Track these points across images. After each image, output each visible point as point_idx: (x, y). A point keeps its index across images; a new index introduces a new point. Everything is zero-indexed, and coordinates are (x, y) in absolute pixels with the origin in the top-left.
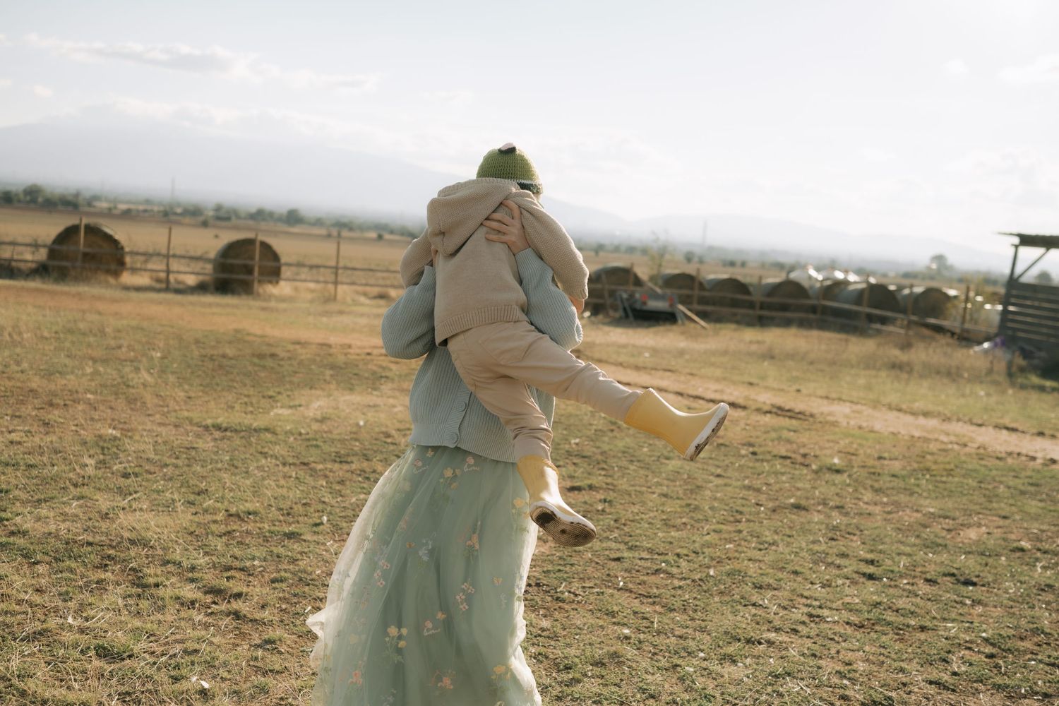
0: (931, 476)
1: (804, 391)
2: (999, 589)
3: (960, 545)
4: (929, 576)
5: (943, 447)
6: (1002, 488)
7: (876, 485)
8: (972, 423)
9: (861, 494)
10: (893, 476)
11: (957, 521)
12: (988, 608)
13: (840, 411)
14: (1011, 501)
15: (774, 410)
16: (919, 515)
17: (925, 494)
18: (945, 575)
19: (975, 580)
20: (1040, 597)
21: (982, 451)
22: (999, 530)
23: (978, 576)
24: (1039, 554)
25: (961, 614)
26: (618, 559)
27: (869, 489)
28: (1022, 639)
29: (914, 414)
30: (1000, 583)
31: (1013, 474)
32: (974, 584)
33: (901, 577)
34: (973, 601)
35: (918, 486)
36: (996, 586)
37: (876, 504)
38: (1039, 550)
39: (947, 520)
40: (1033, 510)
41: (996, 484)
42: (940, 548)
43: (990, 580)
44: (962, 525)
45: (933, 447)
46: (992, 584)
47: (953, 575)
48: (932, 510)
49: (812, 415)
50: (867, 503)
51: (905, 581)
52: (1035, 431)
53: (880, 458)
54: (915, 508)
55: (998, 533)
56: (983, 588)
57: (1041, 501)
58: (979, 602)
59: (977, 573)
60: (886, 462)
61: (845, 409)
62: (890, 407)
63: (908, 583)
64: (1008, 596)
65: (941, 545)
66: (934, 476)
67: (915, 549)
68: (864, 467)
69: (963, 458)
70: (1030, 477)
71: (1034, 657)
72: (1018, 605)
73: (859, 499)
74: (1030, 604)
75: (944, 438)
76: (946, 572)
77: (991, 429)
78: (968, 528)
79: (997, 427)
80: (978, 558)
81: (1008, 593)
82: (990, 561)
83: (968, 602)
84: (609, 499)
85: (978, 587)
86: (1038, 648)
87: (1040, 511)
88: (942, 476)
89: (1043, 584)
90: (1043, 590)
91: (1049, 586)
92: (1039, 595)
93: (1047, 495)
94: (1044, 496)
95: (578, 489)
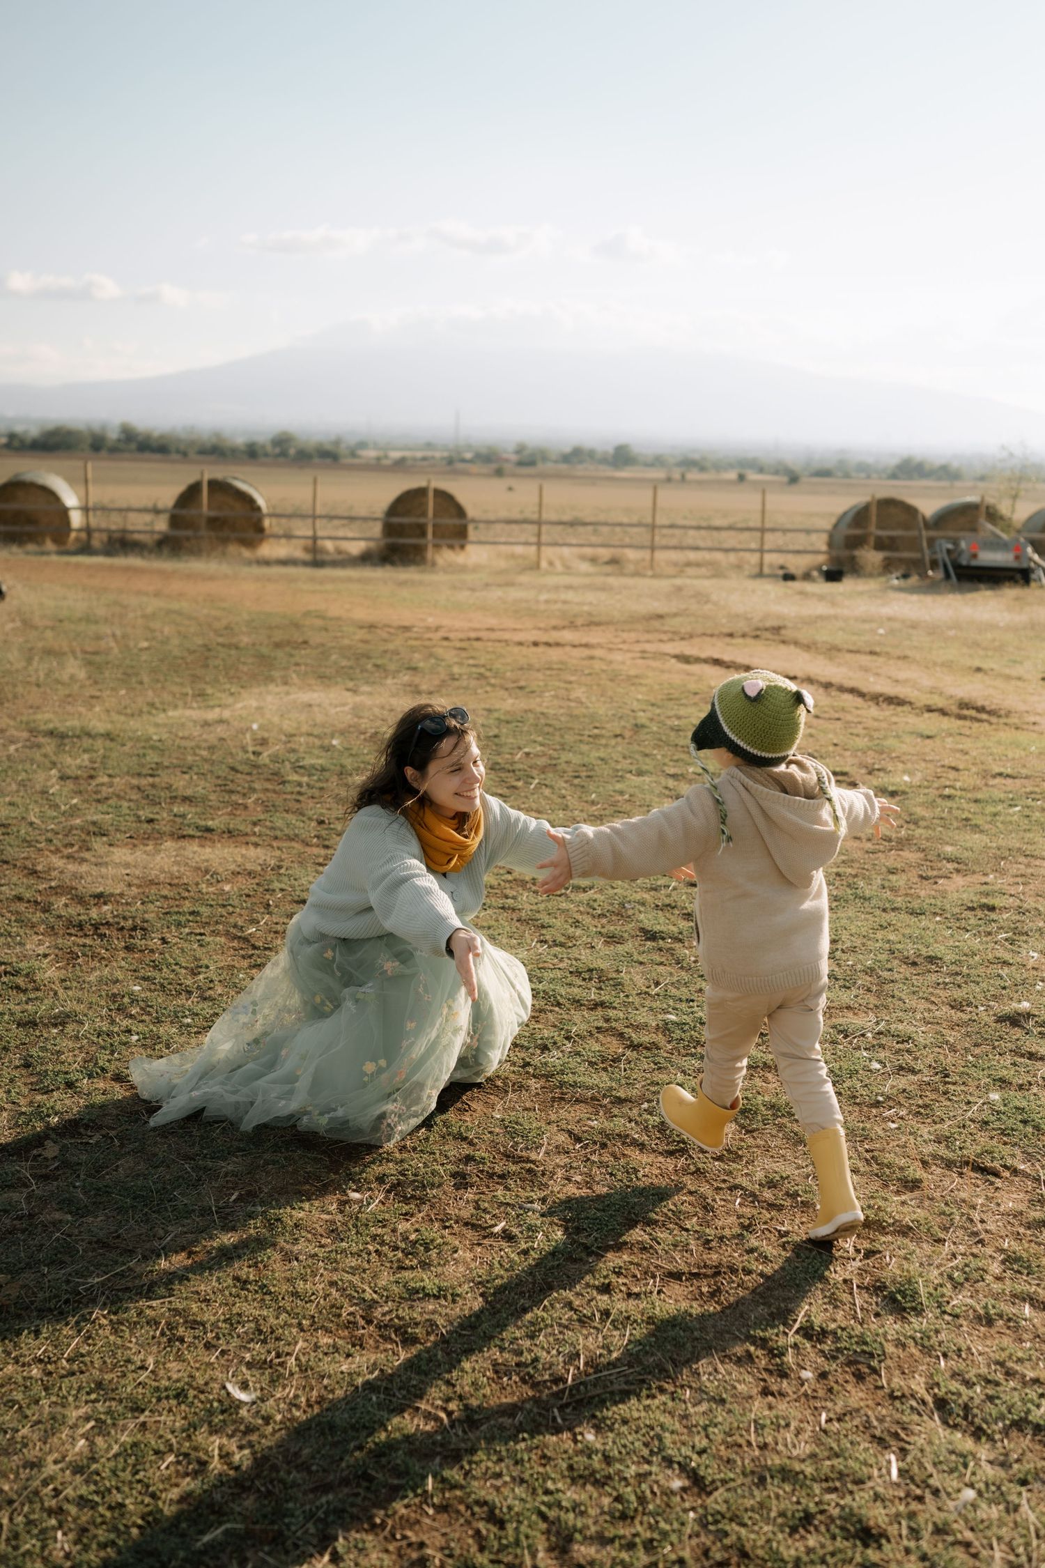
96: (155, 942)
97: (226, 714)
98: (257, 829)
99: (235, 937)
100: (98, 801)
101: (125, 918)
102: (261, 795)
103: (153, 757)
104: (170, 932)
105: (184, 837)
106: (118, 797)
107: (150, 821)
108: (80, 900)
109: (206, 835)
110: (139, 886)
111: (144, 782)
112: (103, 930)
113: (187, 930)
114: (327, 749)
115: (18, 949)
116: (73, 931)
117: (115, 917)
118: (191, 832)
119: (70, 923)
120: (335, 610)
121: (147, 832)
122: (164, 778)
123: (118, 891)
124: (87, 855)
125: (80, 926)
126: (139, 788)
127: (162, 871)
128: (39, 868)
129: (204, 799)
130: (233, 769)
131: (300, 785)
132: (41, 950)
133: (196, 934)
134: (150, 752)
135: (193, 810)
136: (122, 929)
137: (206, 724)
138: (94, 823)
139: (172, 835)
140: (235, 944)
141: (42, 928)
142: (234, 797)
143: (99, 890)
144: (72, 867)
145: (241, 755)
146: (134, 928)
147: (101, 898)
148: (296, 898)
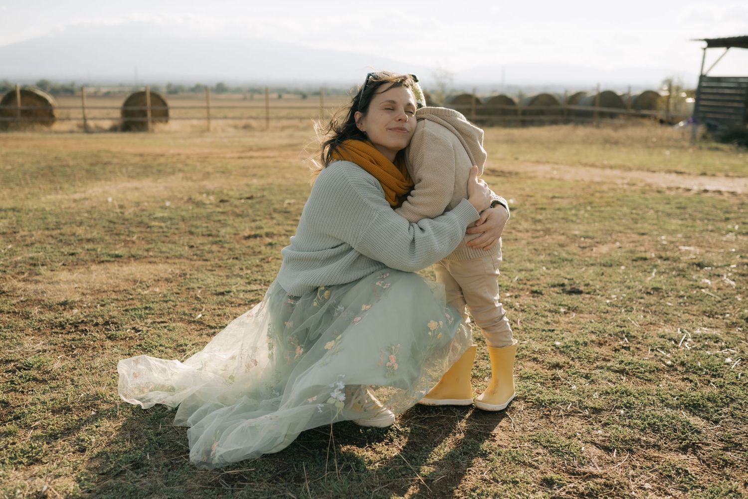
0: (592, 207)
1: (521, 158)
2: (602, 296)
3: (587, 259)
4: (535, 288)
5: (615, 187)
6: (651, 213)
7: (539, 217)
8: (648, 170)
9: (520, 224)
10: (559, 209)
11: (595, 240)
12: (581, 315)
13: (542, 170)
14: (654, 222)
15: (489, 172)
16: (563, 238)
17: (578, 221)
18: (554, 286)
19: (582, 288)
20: (642, 301)
21: (647, 188)
22: (631, 245)
23: (587, 285)
24: (659, 262)
25: (548, 323)
26: (222, 294)
27: (530, 219)
28: (600, 344)
29: (604, 167)
30: (606, 290)
31: (665, 201)
32: (580, 292)
33: (507, 290)
34: (569, 309)
35: (576, 215)
36: (601, 293)
37: (527, 231)
38: (661, 258)
39: (587, 240)
40: (673, 227)
41: (646, 210)
42: (566, 262)
43: (598, 287)
44: (597, 243)
45: (605, 188)
46: (598, 291)
47: (563, 285)
48: (577, 233)
49: (517, 174)
50: (520, 231)
51: (508, 294)
52: (699, 172)
53: (554, 197)
54: (562, 232)
55: (630, 246)
56: (588, 296)
57: (682, 220)
58: (575, 310)
59: (587, 282)
60: (556, 200)
61: (548, 168)
62: (585, 165)
63: (511, 296)
64: (608, 301)
65: (567, 260)
66: (595, 207)
67: (538, 265)
68: (534, 205)
69: (628, 193)
70: (680, 203)
71: (604, 364)
72: (615, 309)
73: (514, 228)
74: (629, 308)
75: (619, 182)
76: (556, 282)
77: (663, 174)
78: (603, 245)
79: (669, 172)
80: (598, 269)
81: (610, 299)
82: (609, 270)
83: (562, 310)
84: (274, 242)
85: (583, 295)
86: (613, 353)
87: (678, 227)
88: (601, 207)
89: (650, 287)
90: (649, 293)
91: (656, 289)
92: (642, 298)
93: (690, 215)
94: (687, 216)
95: (255, 236)
96: (129, 332)
97: (87, 195)
98: (151, 253)
99: (190, 322)
100: (27, 245)
101: (96, 317)
102: (139, 235)
103: (51, 220)
104: (137, 323)
105: (103, 262)
106: (40, 242)
107: (73, 254)
108: (50, 308)
109: (117, 259)
110: (92, 295)
111: (54, 233)
112: (81, 327)
113: (149, 321)
114: (164, 208)
115: (18, 349)
116: (56, 330)
117: (86, 317)
118: (105, 258)
119: (52, 325)
120: (114, 149)
121: (73, 262)
122: (67, 230)
123: (77, 299)
124: (38, 278)
125: (62, 326)
126: (52, 236)
127: (103, 283)
128: (5, 289)
129: (102, 240)
130: (111, 222)
131: (161, 227)
132: (39, 347)
133: (159, 323)
134: (49, 216)
135: (99, 246)
136: (97, 324)
137: (75, 201)
138: (32, 258)
139: (93, 261)
140: (193, 326)
141: (30, 331)
142: (122, 237)
143: (63, 299)
144: (31, 287)
145: (112, 215)
146: (107, 323)
147: (66, 305)
148: (214, 292)
